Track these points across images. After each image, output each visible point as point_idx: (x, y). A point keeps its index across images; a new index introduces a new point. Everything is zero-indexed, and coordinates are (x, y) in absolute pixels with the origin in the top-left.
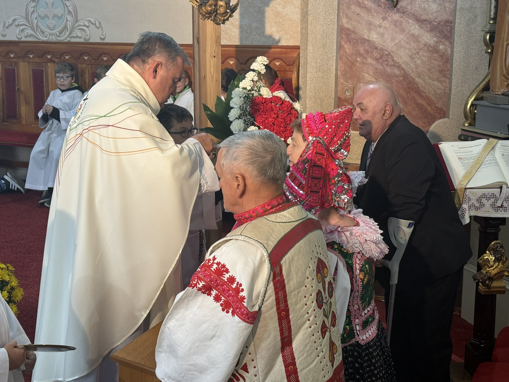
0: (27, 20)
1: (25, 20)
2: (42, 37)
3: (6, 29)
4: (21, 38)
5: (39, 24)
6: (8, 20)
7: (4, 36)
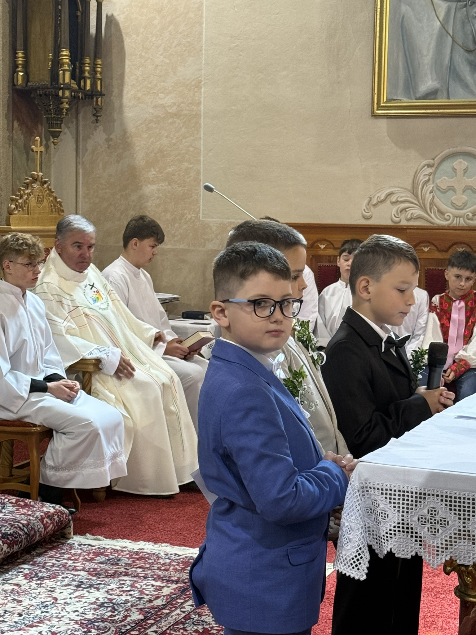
0: (413, 194)
1: (410, 195)
2: (441, 220)
3: (372, 209)
4: (400, 221)
5: (436, 200)
6: (379, 195)
7: (369, 218)
